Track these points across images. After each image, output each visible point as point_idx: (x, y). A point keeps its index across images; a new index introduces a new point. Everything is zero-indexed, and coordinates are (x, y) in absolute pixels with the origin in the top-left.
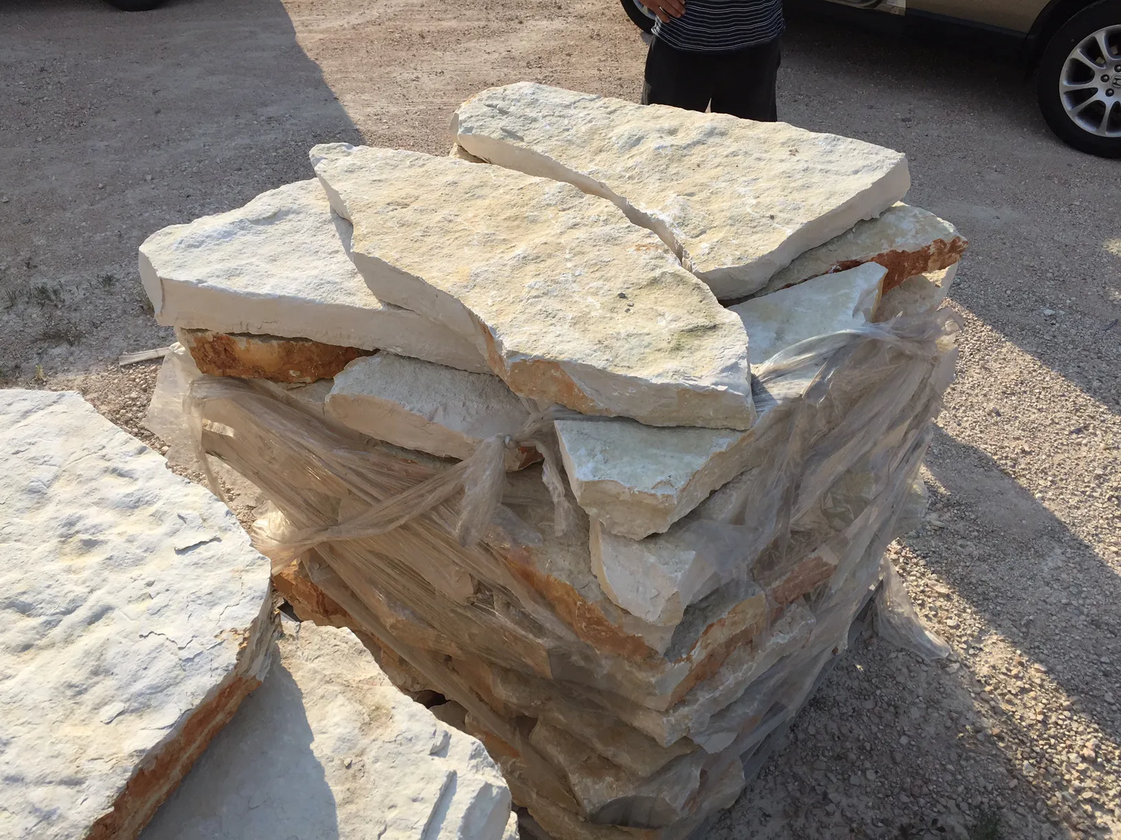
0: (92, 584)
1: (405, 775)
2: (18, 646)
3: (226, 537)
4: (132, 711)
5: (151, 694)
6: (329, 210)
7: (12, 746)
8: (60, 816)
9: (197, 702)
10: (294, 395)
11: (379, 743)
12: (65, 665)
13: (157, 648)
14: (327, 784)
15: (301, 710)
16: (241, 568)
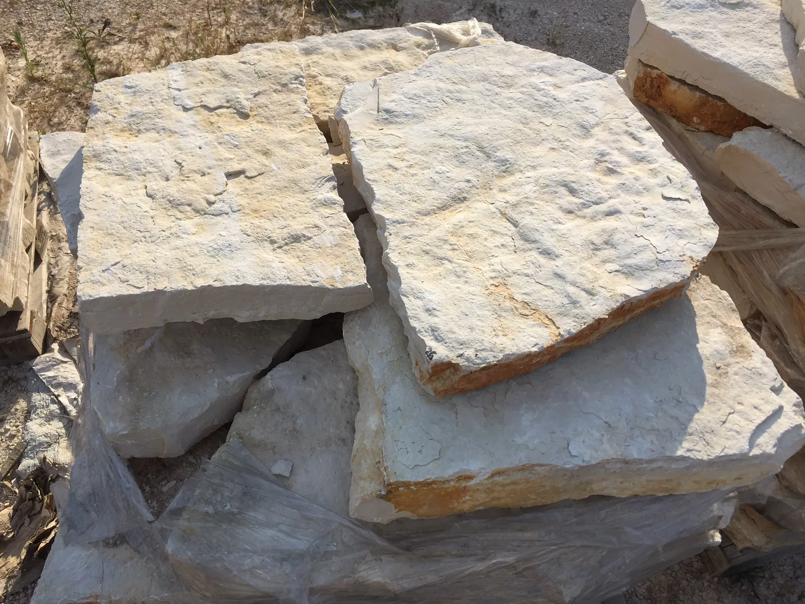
0: (612, 194)
1: (752, 391)
2: (566, 209)
3: (694, 202)
4: (623, 273)
5: (636, 269)
6: (779, 13)
7: (560, 259)
8: (581, 306)
9: (662, 286)
10: (687, 135)
11: (740, 366)
12: (591, 231)
13: (644, 246)
14: (703, 370)
15: (694, 324)
16: (701, 224)
